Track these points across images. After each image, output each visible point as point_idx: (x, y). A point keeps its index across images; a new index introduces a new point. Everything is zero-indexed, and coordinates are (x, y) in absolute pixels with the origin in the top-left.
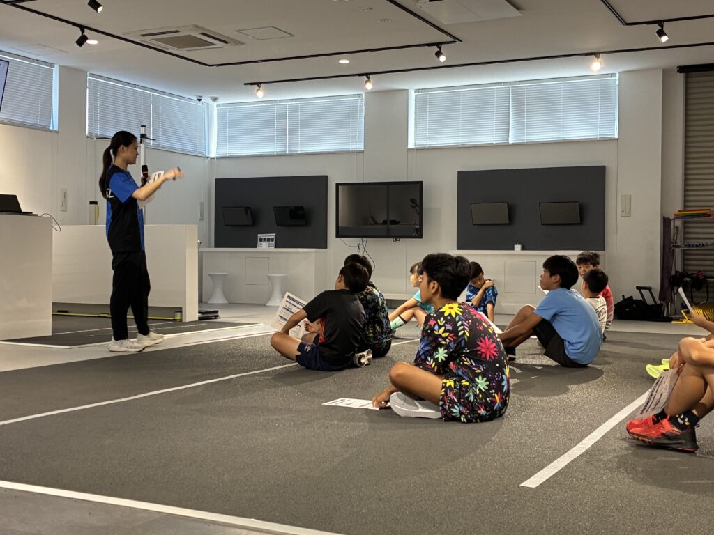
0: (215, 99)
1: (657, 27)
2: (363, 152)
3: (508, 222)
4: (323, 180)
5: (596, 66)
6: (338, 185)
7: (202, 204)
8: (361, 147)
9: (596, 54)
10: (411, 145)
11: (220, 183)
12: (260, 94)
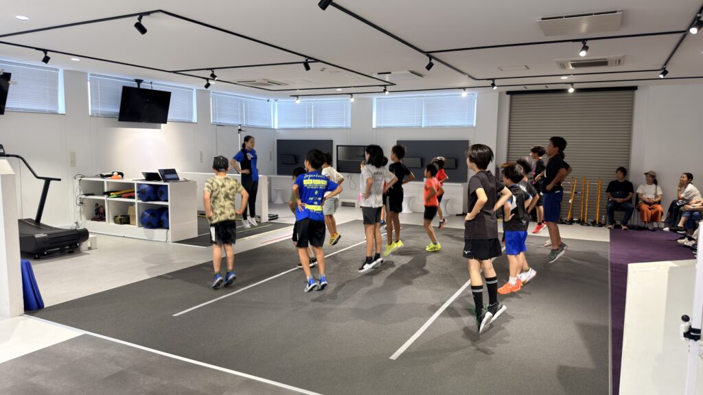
0: (276, 101)
1: (491, 82)
2: (350, 128)
3: (420, 166)
4: (331, 142)
5: (464, 94)
6: (337, 146)
7: (270, 153)
8: (349, 125)
9: (464, 88)
10: (374, 126)
11: (279, 142)
12: (298, 101)
